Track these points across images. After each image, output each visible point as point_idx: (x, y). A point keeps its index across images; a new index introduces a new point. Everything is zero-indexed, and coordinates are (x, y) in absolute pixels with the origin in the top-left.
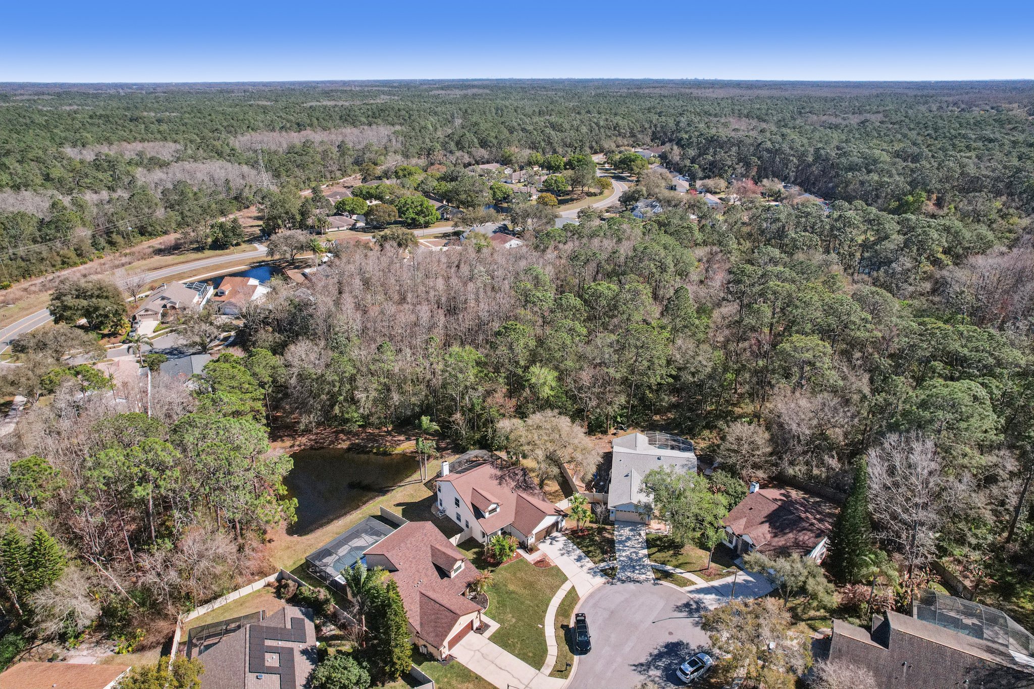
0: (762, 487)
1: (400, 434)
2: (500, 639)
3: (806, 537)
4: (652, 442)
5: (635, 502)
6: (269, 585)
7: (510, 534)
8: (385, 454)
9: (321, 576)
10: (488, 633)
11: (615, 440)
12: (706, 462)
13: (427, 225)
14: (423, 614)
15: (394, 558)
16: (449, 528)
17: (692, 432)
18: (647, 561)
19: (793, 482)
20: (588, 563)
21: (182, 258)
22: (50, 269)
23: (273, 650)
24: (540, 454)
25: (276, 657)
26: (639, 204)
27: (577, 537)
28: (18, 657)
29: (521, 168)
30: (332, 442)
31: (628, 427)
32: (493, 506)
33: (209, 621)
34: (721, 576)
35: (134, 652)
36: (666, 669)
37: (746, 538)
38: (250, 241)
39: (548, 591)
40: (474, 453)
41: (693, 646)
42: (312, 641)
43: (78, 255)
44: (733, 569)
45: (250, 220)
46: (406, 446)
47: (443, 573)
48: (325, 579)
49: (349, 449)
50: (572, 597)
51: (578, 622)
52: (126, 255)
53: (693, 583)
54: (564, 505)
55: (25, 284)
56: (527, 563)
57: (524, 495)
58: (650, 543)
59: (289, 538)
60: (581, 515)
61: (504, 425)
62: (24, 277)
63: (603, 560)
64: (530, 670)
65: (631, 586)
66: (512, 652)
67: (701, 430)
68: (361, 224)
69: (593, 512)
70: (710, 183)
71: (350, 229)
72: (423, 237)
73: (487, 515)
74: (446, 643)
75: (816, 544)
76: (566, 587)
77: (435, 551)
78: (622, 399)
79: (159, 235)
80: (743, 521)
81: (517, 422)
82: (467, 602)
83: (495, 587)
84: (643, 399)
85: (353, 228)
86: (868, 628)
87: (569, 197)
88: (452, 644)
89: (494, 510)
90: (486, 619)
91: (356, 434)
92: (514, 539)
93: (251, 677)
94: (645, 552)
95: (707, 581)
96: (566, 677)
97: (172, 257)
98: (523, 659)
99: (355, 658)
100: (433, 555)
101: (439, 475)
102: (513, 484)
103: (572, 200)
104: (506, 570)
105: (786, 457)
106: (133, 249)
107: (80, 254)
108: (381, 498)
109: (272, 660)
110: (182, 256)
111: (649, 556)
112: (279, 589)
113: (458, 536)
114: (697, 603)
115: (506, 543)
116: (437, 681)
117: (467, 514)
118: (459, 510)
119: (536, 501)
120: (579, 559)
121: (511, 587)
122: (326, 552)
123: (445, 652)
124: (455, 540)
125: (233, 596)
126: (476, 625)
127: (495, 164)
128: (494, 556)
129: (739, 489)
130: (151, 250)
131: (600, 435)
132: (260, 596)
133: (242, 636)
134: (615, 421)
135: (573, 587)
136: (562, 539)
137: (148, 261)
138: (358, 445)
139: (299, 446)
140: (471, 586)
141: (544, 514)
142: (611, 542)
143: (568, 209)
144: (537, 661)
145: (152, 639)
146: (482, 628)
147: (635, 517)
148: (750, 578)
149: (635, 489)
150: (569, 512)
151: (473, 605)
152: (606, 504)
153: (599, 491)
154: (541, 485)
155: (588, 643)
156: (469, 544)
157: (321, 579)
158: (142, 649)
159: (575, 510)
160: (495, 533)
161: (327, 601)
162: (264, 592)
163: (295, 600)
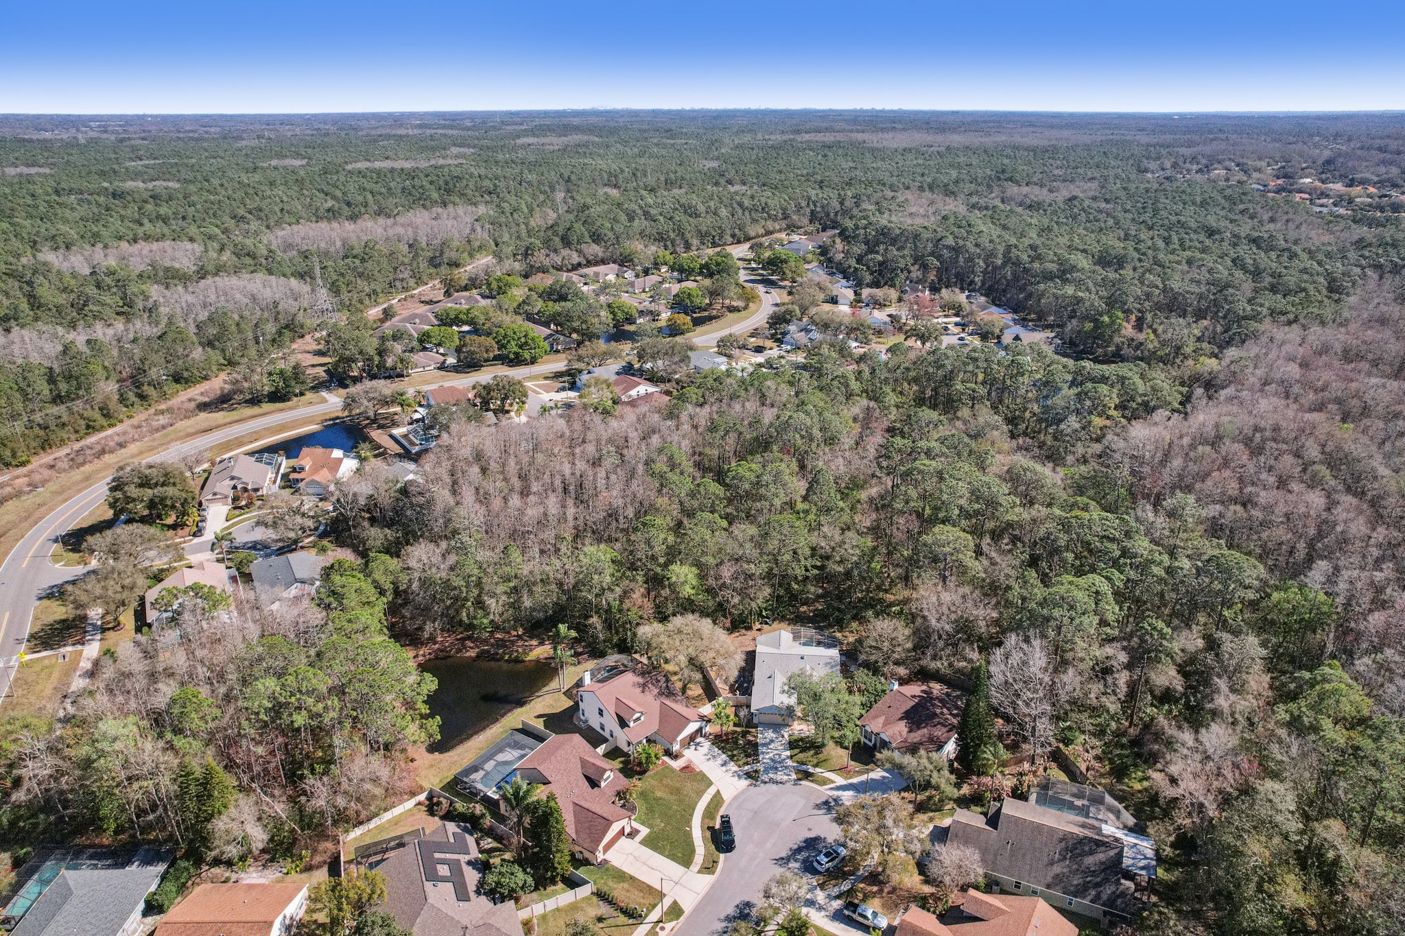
0: (900, 684)
1: (531, 638)
2: (649, 842)
3: (939, 732)
4: (796, 637)
5: (777, 704)
6: (419, 804)
7: (655, 742)
8: (517, 661)
9: (471, 793)
10: (639, 838)
11: (761, 638)
12: (851, 659)
13: (533, 361)
14: (578, 822)
15: (546, 770)
16: (595, 738)
17: (841, 624)
18: (789, 763)
19: (936, 676)
20: (733, 767)
21: (234, 415)
22: (73, 437)
23: (443, 862)
24: (683, 659)
25: (446, 867)
26: (792, 328)
27: (721, 741)
28: (190, 882)
29: (646, 272)
30: (459, 651)
31: (774, 620)
32: (637, 715)
33: (368, 841)
34: (860, 773)
35: (301, 872)
36: (804, 861)
37: (883, 736)
38: (315, 388)
39: (694, 795)
40: (613, 659)
41: (830, 840)
42: (474, 854)
43: (104, 415)
44: (871, 766)
45: (309, 356)
46: (540, 651)
47: (594, 783)
48: (476, 795)
49: (478, 657)
50: (717, 800)
51: (723, 822)
52: (162, 412)
53: (833, 782)
54: (707, 709)
55: (47, 458)
56: (672, 770)
57: (667, 702)
58: (793, 745)
59: (430, 756)
60: (724, 720)
61: (646, 631)
62: (43, 449)
63: (747, 764)
64: (681, 869)
65: (774, 787)
66: (662, 853)
67: (849, 623)
68: (451, 361)
69: (736, 715)
70: (879, 293)
71: (439, 368)
72: (531, 378)
73: (632, 724)
74: (601, 848)
75: (949, 739)
76: (711, 792)
77: (584, 763)
78: (767, 591)
79: (199, 382)
80: (881, 720)
81: (657, 627)
82: (617, 809)
83: (643, 794)
84: (788, 589)
85: (442, 367)
86: (985, 814)
87: (706, 314)
88: (607, 848)
89: (638, 719)
90: (636, 825)
91: (485, 641)
92: (659, 746)
93: (428, 885)
94: (788, 753)
95: (846, 778)
96: (713, 873)
97: (221, 413)
98: (673, 859)
99: (520, 865)
100: (583, 767)
101: (579, 684)
102: (656, 691)
103: (711, 318)
104: (653, 778)
105: (930, 652)
106: (170, 403)
107: (107, 416)
108: (519, 710)
109: (443, 870)
110: (234, 413)
111: (791, 757)
112: (431, 807)
113: (603, 746)
114: (835, 800)
115: (652, 751)
116: (595, 883)
117: (611, 724)
118: (602, 720)
119: (679, 708)
120: (724, 764)
121: (659, 794)
122: (474, 768)
123: (600, 856)
124: (601, 750)
125: (387, 816)
126: (627, 830)
127: (612, 265)
128: (640, 764)
129: (879, 687)
130: (192, 405)
131: (743, 631)
132: (413, 815)
133: (412, 850)
134: (760, 615)
135: (718, 791)
136: (706, 745)
137: (192, 421)
138: (488, 651)
139: (424, 655)
140: (621, 795)
141: (688, 721)
142: (755, 746)
143: (706, 333)
144: (686, 861)
145: (318, 859)
146: (633, 834)
147: (779, 719)
148: (887, 775)
149: (777, 690)
150: (712, 717)
151: (624, 812)
152: (749, 706)
153: (742, 694)
154: (684, 689)
155: (733, 841)
156: (614, 753)
157: (471, 795)
158: (309, 868)
159: (718, 716)
160: (640, 742)
161: (483, 815)
162: (415, 811)
163: (449, 816)
